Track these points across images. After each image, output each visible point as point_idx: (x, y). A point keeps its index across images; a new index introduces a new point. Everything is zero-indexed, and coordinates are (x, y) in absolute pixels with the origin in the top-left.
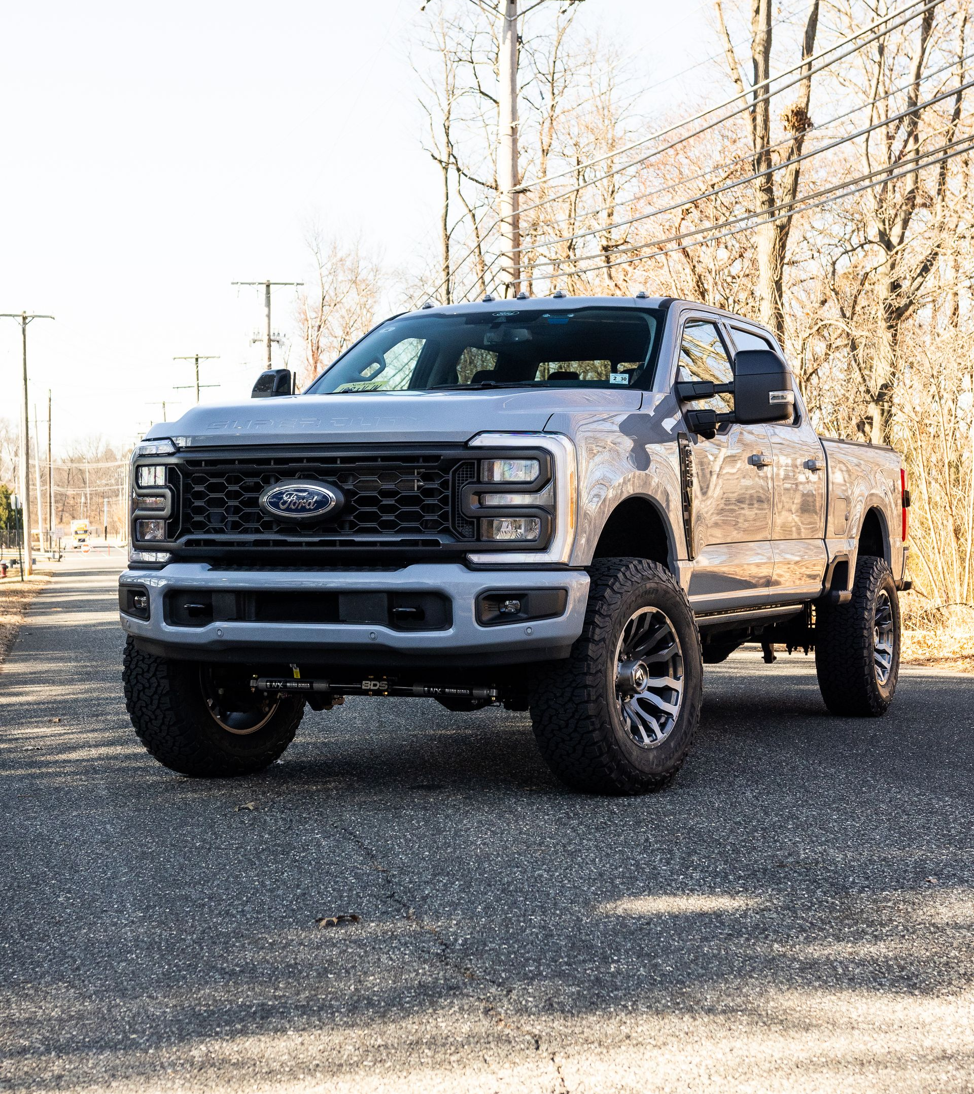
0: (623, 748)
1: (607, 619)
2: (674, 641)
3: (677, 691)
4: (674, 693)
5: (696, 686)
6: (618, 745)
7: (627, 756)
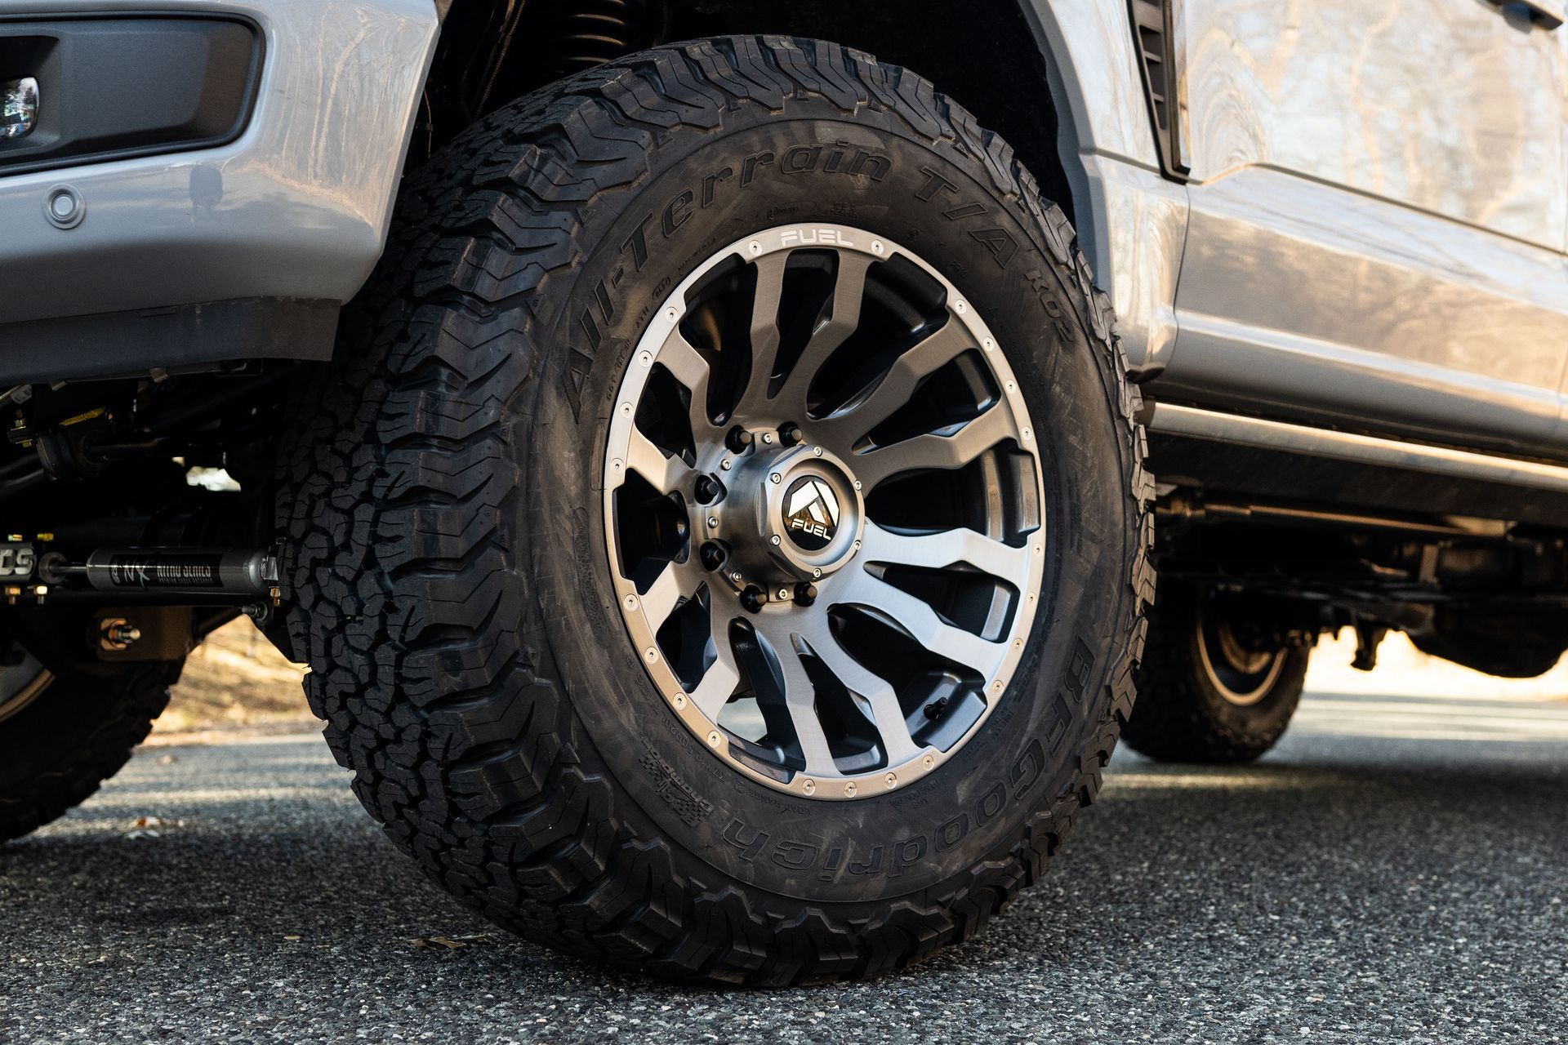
0: (639, 782)
1: (557, 217)
2: (996, 392)
3: (1014, 591)
4: (1001, 596)
5: (1098, 574)
6: (606, 769)
7: (665, 817)
